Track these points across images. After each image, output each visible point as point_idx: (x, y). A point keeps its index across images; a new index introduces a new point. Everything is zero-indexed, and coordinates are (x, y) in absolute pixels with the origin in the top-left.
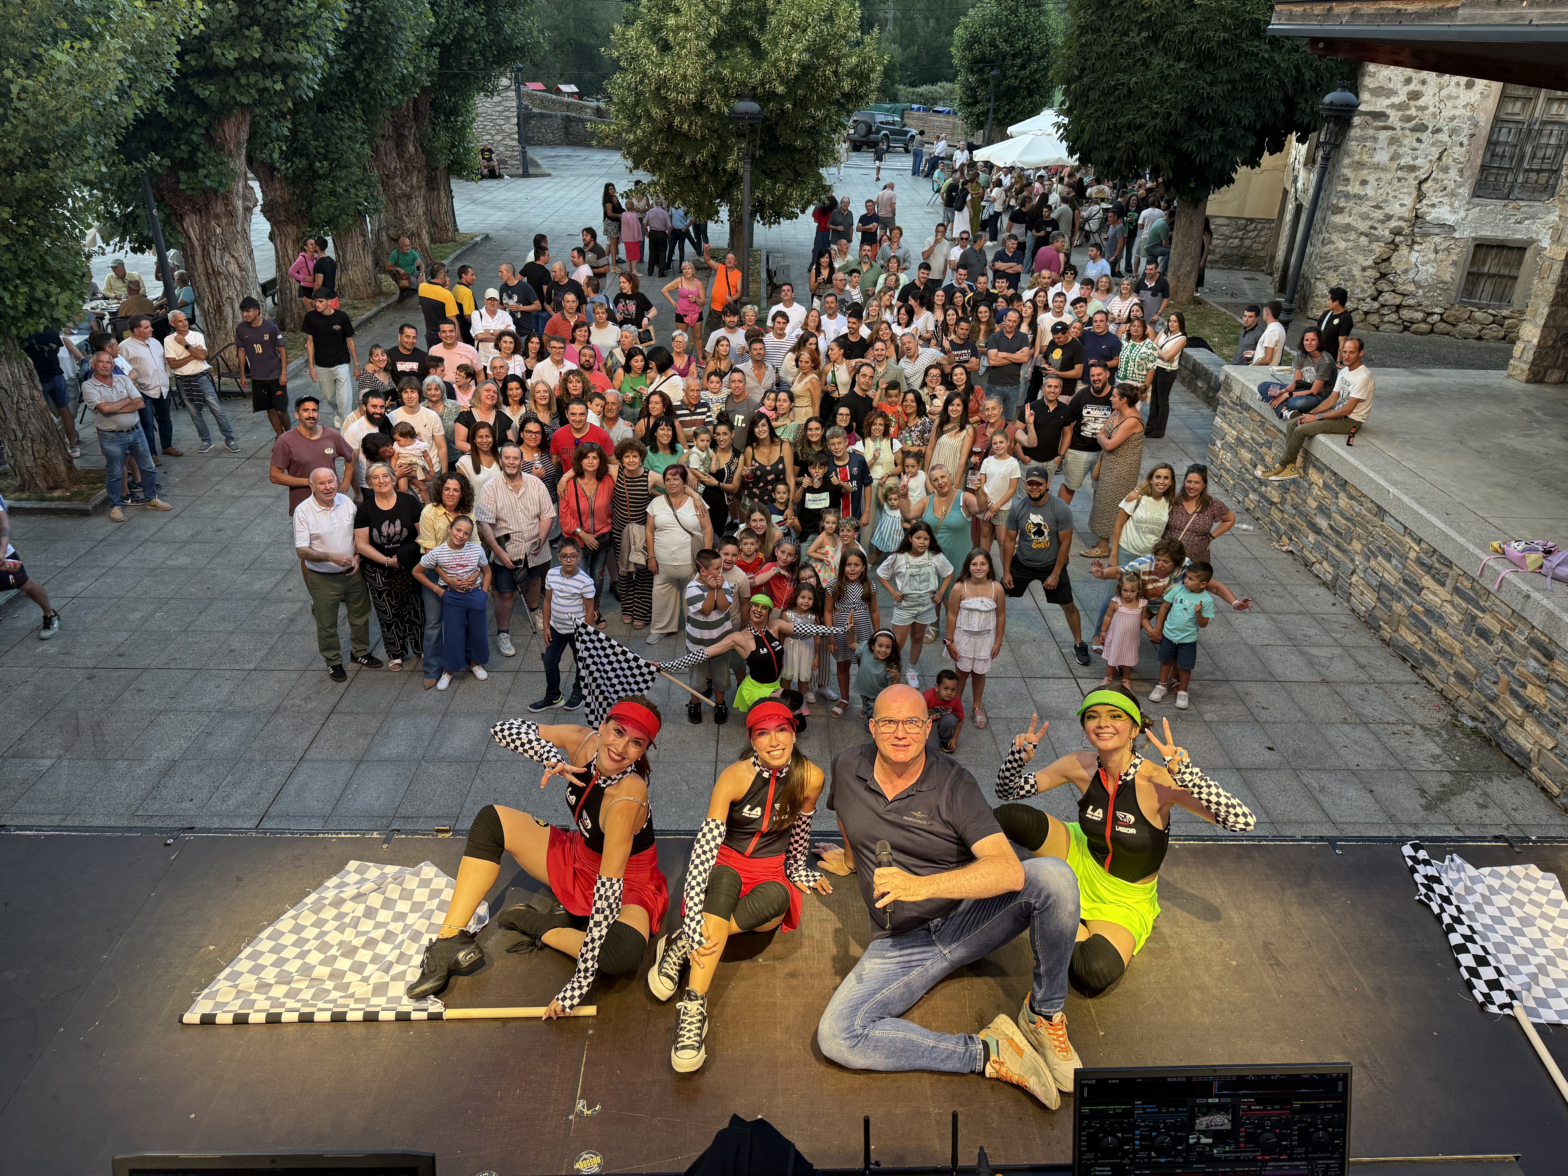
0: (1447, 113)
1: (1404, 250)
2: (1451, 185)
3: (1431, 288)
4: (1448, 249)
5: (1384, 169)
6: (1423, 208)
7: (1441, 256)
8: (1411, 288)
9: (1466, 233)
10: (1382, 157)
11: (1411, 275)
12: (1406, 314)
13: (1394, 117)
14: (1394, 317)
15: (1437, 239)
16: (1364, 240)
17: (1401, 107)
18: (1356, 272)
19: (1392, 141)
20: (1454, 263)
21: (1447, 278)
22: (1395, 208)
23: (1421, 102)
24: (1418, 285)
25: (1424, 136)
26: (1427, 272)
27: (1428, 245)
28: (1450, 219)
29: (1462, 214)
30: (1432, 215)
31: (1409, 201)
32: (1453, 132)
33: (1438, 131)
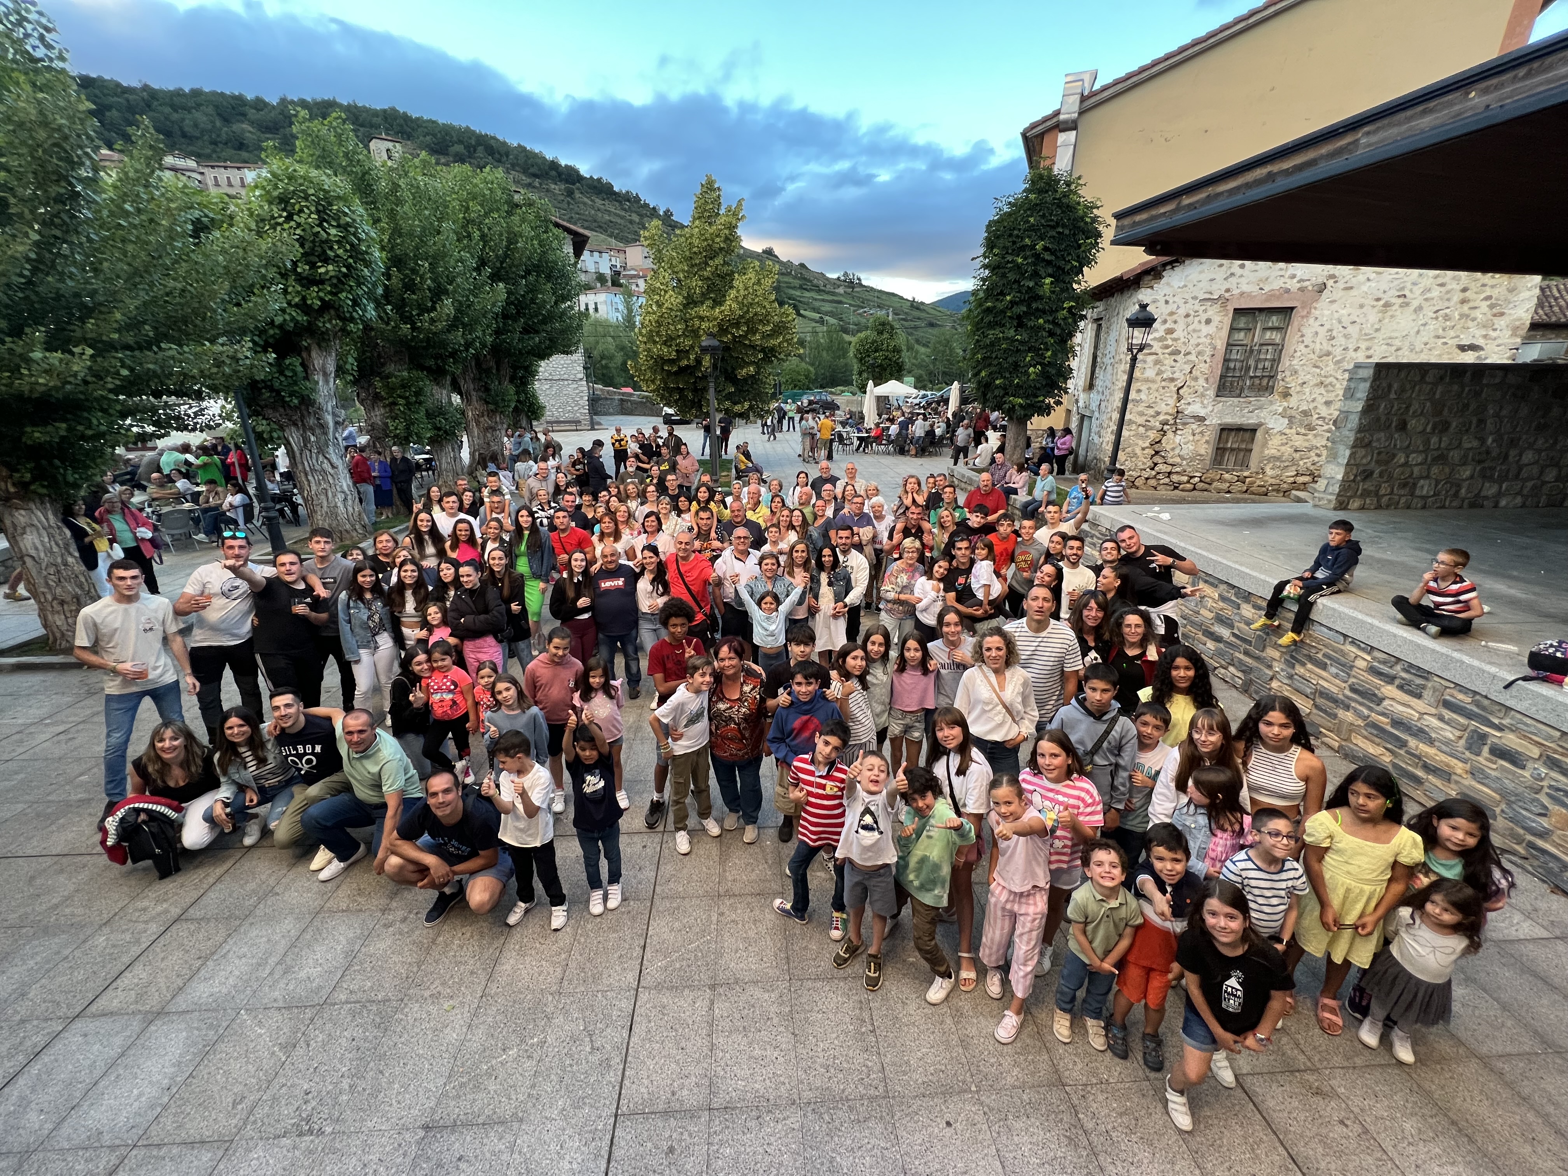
0: (1193, 341)
1: (1170, 435)
2: (1201, 390)
3: (1192, 459)
4: (1202, 433)
5: (1153, 381)
6: (1182, 405)
7: (1197, 437)
8: (1178, 460)
9: (1214, 421)
10: (1150, 373)
11: (1177, 451)
12: (1175, 478)
13: (1156, 347)
14: (1167, 480)
15: (1194, 426)
16: (1142, 430)
17: (1161, 339)
18: (1138, 451)
19: (1157, 362)
20: (1207, 442)
21: (1203, 452)
22: (1162, 408)
23: (1174, 335)
24: (1183, 459)
25: (1178, 358)
26: (1188, 449)
27: (1188, 430)
28: (1202, 413)
29: (1210, 408)
30: (1189, 410)
31: (1172, 402)
32: (1199, 354)
33: (1189, 353)
